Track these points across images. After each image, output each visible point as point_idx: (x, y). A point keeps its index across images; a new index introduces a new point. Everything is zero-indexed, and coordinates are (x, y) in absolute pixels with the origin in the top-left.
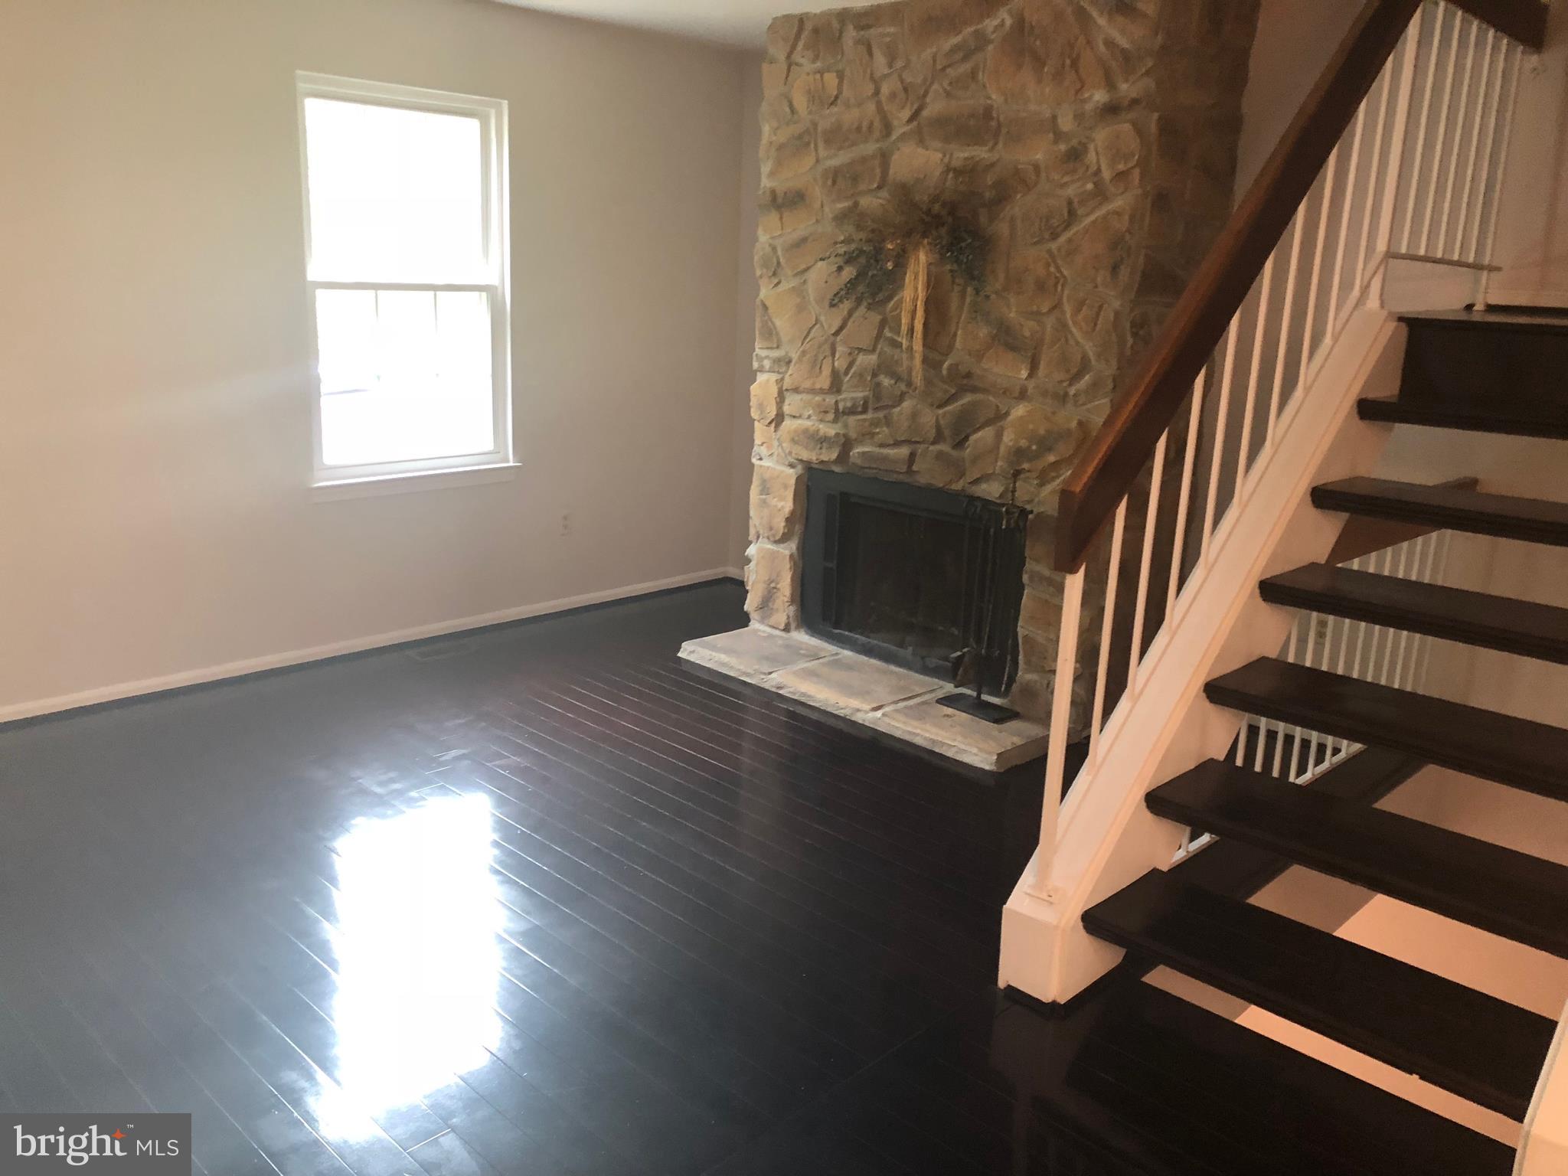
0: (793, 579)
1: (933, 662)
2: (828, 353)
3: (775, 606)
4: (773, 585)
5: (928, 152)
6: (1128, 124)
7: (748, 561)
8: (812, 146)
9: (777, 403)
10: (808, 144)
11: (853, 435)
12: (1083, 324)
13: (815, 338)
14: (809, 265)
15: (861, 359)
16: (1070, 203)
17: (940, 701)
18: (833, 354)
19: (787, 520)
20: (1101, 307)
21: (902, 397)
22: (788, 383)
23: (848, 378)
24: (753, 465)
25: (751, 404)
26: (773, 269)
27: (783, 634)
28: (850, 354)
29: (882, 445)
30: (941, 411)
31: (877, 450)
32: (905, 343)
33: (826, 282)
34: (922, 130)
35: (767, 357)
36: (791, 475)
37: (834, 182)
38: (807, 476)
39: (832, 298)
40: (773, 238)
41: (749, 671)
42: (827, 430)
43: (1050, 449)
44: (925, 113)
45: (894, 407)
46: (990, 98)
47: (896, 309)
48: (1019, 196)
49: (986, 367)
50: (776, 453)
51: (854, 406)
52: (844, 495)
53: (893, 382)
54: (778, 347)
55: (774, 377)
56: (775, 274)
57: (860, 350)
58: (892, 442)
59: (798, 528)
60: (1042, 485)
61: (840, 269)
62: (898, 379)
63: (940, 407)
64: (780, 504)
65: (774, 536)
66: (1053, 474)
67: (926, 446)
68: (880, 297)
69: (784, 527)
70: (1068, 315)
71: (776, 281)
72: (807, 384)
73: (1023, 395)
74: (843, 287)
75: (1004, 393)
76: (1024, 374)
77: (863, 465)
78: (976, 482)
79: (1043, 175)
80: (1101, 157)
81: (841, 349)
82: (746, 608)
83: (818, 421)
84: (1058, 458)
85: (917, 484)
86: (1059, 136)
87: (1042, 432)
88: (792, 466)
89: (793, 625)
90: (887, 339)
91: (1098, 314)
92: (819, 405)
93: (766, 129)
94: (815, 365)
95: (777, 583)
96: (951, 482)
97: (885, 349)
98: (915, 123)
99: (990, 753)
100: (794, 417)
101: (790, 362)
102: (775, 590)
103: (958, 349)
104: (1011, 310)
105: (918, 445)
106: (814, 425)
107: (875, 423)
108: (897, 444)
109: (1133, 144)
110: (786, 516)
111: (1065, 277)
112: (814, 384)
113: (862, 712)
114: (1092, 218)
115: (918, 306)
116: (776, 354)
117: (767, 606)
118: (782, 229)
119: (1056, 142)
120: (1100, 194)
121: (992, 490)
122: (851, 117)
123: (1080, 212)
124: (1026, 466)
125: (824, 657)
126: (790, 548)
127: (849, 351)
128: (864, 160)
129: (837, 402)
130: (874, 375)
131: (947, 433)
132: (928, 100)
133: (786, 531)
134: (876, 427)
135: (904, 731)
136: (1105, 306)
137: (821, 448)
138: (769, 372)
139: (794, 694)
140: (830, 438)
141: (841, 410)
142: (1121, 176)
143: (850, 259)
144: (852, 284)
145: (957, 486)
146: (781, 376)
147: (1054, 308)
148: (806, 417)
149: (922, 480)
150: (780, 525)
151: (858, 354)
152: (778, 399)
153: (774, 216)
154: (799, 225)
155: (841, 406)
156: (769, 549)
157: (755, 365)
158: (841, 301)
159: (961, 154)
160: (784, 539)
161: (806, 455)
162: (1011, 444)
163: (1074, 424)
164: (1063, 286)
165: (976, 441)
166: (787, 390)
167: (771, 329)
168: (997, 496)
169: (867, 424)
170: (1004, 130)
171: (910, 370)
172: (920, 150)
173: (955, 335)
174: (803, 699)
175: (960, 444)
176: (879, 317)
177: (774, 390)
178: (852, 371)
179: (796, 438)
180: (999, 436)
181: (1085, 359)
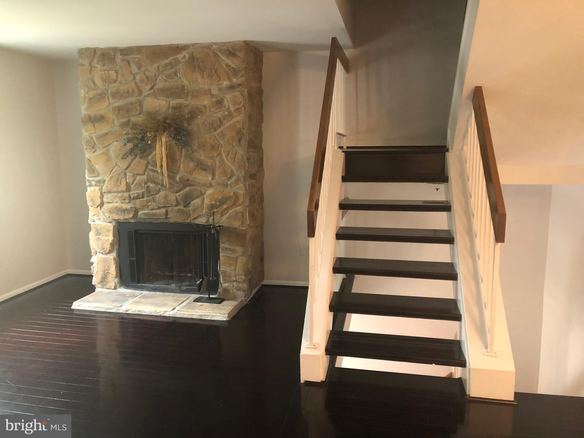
0: (116, 267)
1: (184, 288)
2: (124, 176)
3: (108, 280)
4: (106, 272)
5: (159, 101)
6: (239, 92)
7: (92, 264)
8: (106, 98)
9: (100, 198)
10: (104, 97)
11: (138, 207)
12: (230, 160)
13: (116, 171)
14: (110, 143)
15: (138, 178)
16: (220, 119)
17: (194, 301)
18: (126, 177)
19: (111, 244)
20: (236, 154)
21: (159, 191)
22: (104, 189)
23: (133, 185)
24: (90, 225)
25: (87, 199)
26: (92, 146)
27: (114, 291)
28: (133, 176)
29: (152, 210)
30: (177, 194)
31: (151, 211)
32: (159, 171)
33: (120, 150)
34: (155, 94)
35: (93, 180)
36: (111, 226)
37: (119, 112)
38: (117, 226)
39: (123, 155)
40: (90, 134)
41: (110, 307)
42: (126, 206)
43: (224, 203)
44: (156, 87)
45: (156, 194)
46: (183, 82)
47: (153, 158)
48: (199, 116)
49: (194, 177)
50: (102, 218)
51: (138, 195)
52: (136, 231)
53: (155, 185)
54: (98, 176)
55: (97, 188)
56: (93, 147)
57: (138, 174)
58: (157, 208)
59: (116, 247)
60: (222, 216)
61: (125, 144)
62: (157, 184)
63: (176, 193)
64: (107, 238)
65: (105, 251)
66: (226, 212)
67: (173, 207)
68: (145, 154)
69: (110, 247)
70: (224, 157)
71: (94, 150)
72: (115, 189)
73: (211, 185)
74: (128, 151)
75: (203, 185)
76: (210, 178)
77: (144, 218)
78: (196, 218)
79: (208, 109)
80: (229, 103)
81: (129, 175)
82: (93, 283)
83: (121, 203)
84: (228, 206)
85: (170, 222)
86: (212, 96)
87: (220, 198)
88: (110, 222)
89: (118, 286)
90: (150, 169)
91: (235, 156)
92: (121, 197)
93: (82, 92)
94: (118, 181)
95: (108, 271)
96: (184, 220)
97: (150, 173)
98: (152, 91)
99: (224, 314)
100: (109, 203)
101: (105, 181)
102: (107, 274)
103: (181, 171)
104: (202, 156)
105: (168, 208)
106: (119, 205)
107: (148, 201)
108: (159, 208)
109: (241, 99)
110: (110, 243)
111: (221, 144)
112: (118, 189)
113: (168, 312)
114: (228, 124)
115: (163, 157)
116: (97, 179)
117: (105, 280)
118: (95, 130)
119: (211, 98)
120: (230, 116)
121: (202, 221)
122: (124, 88)
123: (224, 122)
124: (215, 210)
125: (138, 296)
126: (113, 256)
127: (133, 175)
128: (131, 104)
129: (129, 195)
130: (146, 183)
131: (181, 202)
132: (157, 82)
133: (111, 248)
134: (149, 203)
135: (188, 315)
136: (237, 153)
137: (124, 214)
138: (95, 186)
139: (135, 312)
140: (128, 209)
141: (132, 198)
142: (237, 110)
143: (129, 141)
144: (132, 150)
145: (188, 221)
146: (101, 187)
147: (219, 155)
148: (115, 202)
149: (172, 220)
150: (108, 247)
151: (137, 176)
152: (101, 197)
153: (90, 125)
154: (103, 128)
155: (132, 196)
156: (102, 258)
157: (88, 184)
158: (127, 156)
159: (174, 102)
160: (110, 252)
161: (117, 217)
162: (208, 203)
163: (232, 194)
164: (221, 147)
165: (194, 203)
166: (104, 192)
167: (94, 169)
168: (205, 222)
169: (145, 202)
170: (190, 94)
171: (162, 180)
172: (156, 100)
173: (179, 166)
174: (139, 313)
175: (187, 205)
176: (146, 162)
177: (99, 194)
178: (136, 182)
179: (112, 211)
180: (203, 201)
181: (232, 172)
